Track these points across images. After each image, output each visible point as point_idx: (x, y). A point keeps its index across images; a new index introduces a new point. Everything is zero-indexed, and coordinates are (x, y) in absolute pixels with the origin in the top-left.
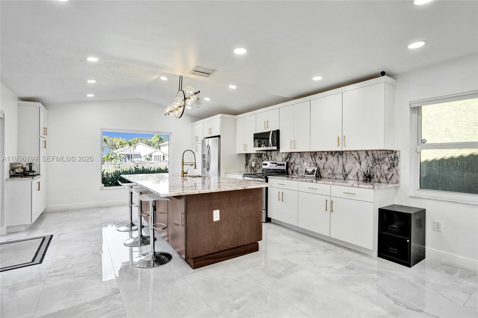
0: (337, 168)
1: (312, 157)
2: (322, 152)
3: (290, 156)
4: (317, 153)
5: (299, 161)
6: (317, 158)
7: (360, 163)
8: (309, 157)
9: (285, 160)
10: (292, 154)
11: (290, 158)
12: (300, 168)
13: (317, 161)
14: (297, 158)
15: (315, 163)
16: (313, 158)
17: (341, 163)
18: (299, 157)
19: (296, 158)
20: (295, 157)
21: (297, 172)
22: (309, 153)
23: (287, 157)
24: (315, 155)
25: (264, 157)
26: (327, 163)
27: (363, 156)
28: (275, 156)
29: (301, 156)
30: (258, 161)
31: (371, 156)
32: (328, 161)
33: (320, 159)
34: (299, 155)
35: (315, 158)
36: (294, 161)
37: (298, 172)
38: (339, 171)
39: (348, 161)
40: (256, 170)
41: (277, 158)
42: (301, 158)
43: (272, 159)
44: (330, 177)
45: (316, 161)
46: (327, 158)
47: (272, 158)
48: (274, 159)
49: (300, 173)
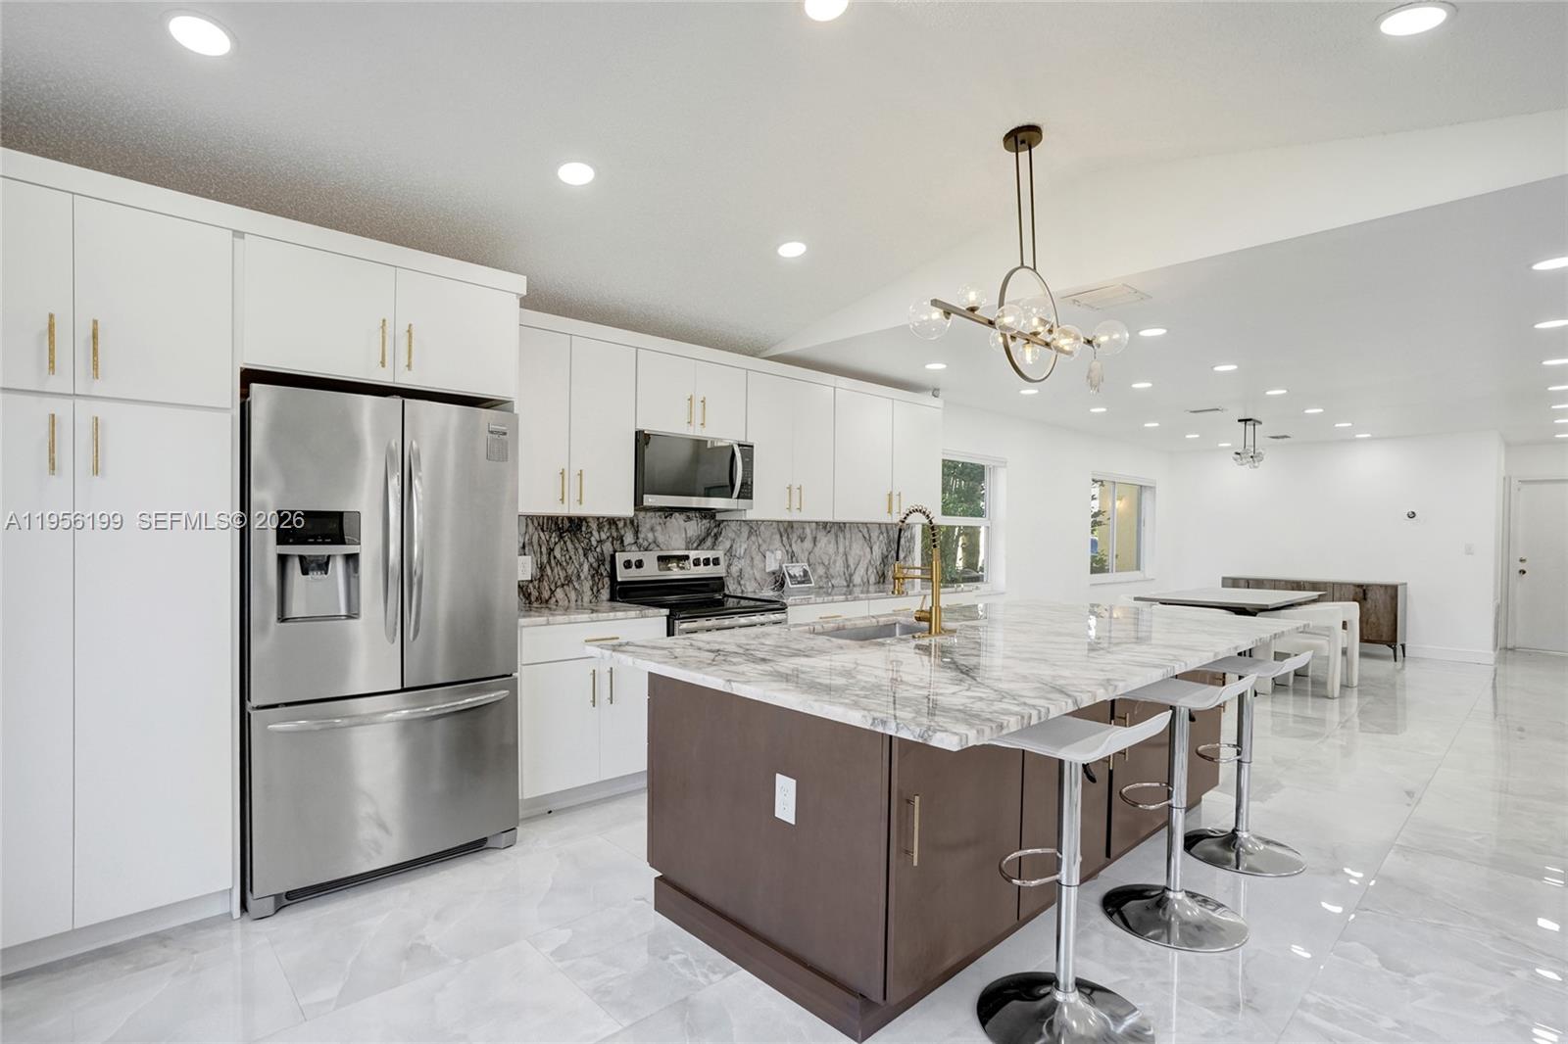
0: (835, 562)
1: (781, 536)
2: (805, 522)
3: (715, 530)
4: (795, 526)
5: (744, 546)
6: (794, 538)
7: (871, 548)
8: (774, 537)
9: (695, 545)
10: (722, 526)
11: (716, 537)
12: (749, 568)
13: (794, 545)
14: (739, 536)
15: (790, 551)
16: (784, 538)
17: (841, 550)
18: (745, 534)
19: (737, 539)
20: (732, 535)
21: (739, 584)
22: (775, 524)
23: (703, 535)
24: (789, 530)
25: (595, 533)
26: (817, 550)
27: (875, 534)
28: (652, 529)
29: (750, 534)
30: (557, 553)
31: (885, 535)
32: (819, 545)
33: (802, 541)
34: (745, 530)
35: (788, 538)
36: (731, 547)
37: (742, 582)
38: (838, 569)
39: (854, 546)
40: (546, 594)
41: (661, 539)
42: (753, 538)
43: (641, 540)
44: (821, 584)
45: (791, 546)
46: (815, 540)
47: (641, 536)
48: (650, 540)
49: (748, 583)
